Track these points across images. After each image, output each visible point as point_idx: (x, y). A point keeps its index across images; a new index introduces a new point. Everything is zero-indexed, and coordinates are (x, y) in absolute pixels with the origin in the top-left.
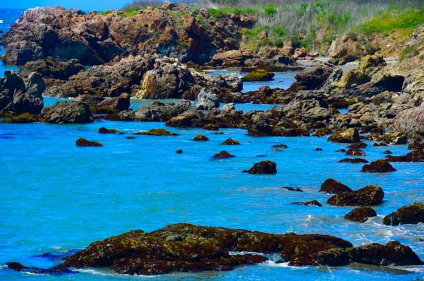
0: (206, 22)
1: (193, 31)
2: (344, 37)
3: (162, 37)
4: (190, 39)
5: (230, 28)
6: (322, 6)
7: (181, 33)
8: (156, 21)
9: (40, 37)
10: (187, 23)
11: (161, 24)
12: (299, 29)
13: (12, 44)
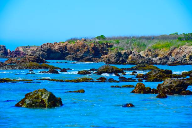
0: (98, 46)
1: (94, 48)
2: (147, 50)
3: (85, 50)
4: (93, 51)
5: (105, 47)
6: (134, 40)
7: (90, 49)
8: (82, 45)
9: (46, 50)
10: (92, 46)
11: (84, 46)
12: (128, 48)
13: (37, 53)
